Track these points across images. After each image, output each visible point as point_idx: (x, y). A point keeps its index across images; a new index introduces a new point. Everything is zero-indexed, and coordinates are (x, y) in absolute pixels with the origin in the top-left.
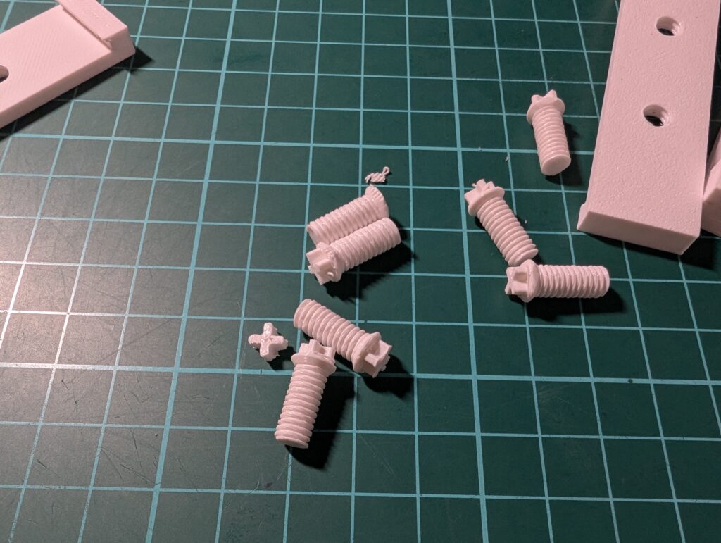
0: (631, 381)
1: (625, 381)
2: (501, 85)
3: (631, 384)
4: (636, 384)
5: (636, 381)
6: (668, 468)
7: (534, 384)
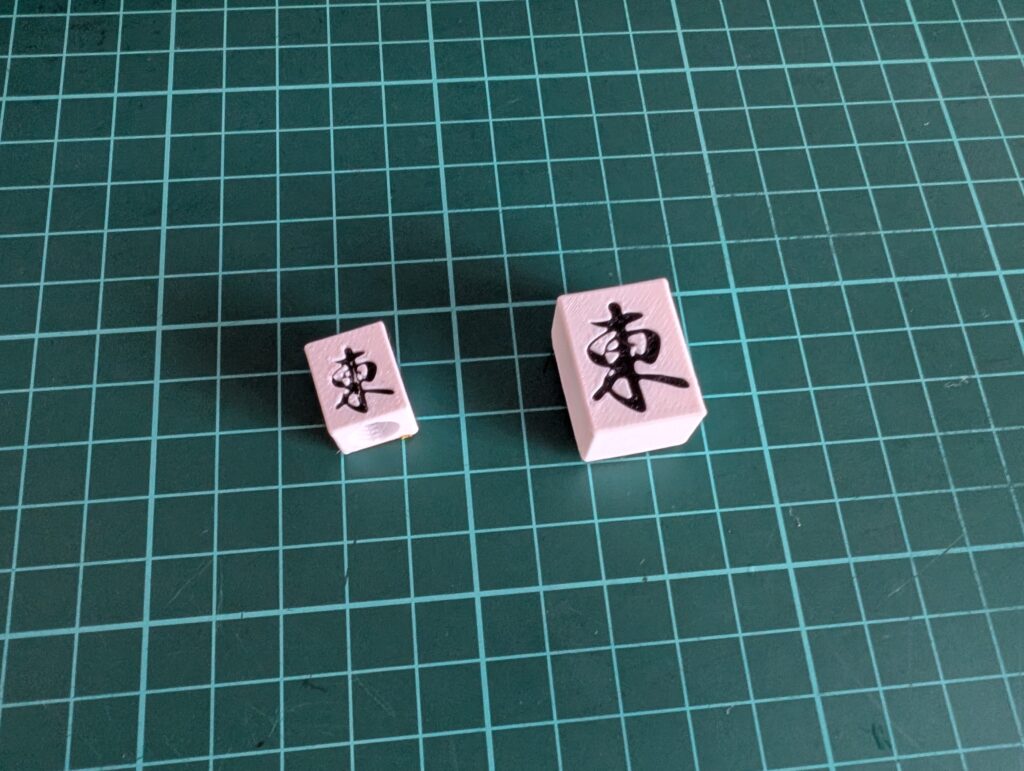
0: (645, 579)
1: (639, 580)
2: (501, 215)
3: (646, 584)
4: (652, 583)
5: (651, 578)
6: (682, 673)
7: (542, 595)
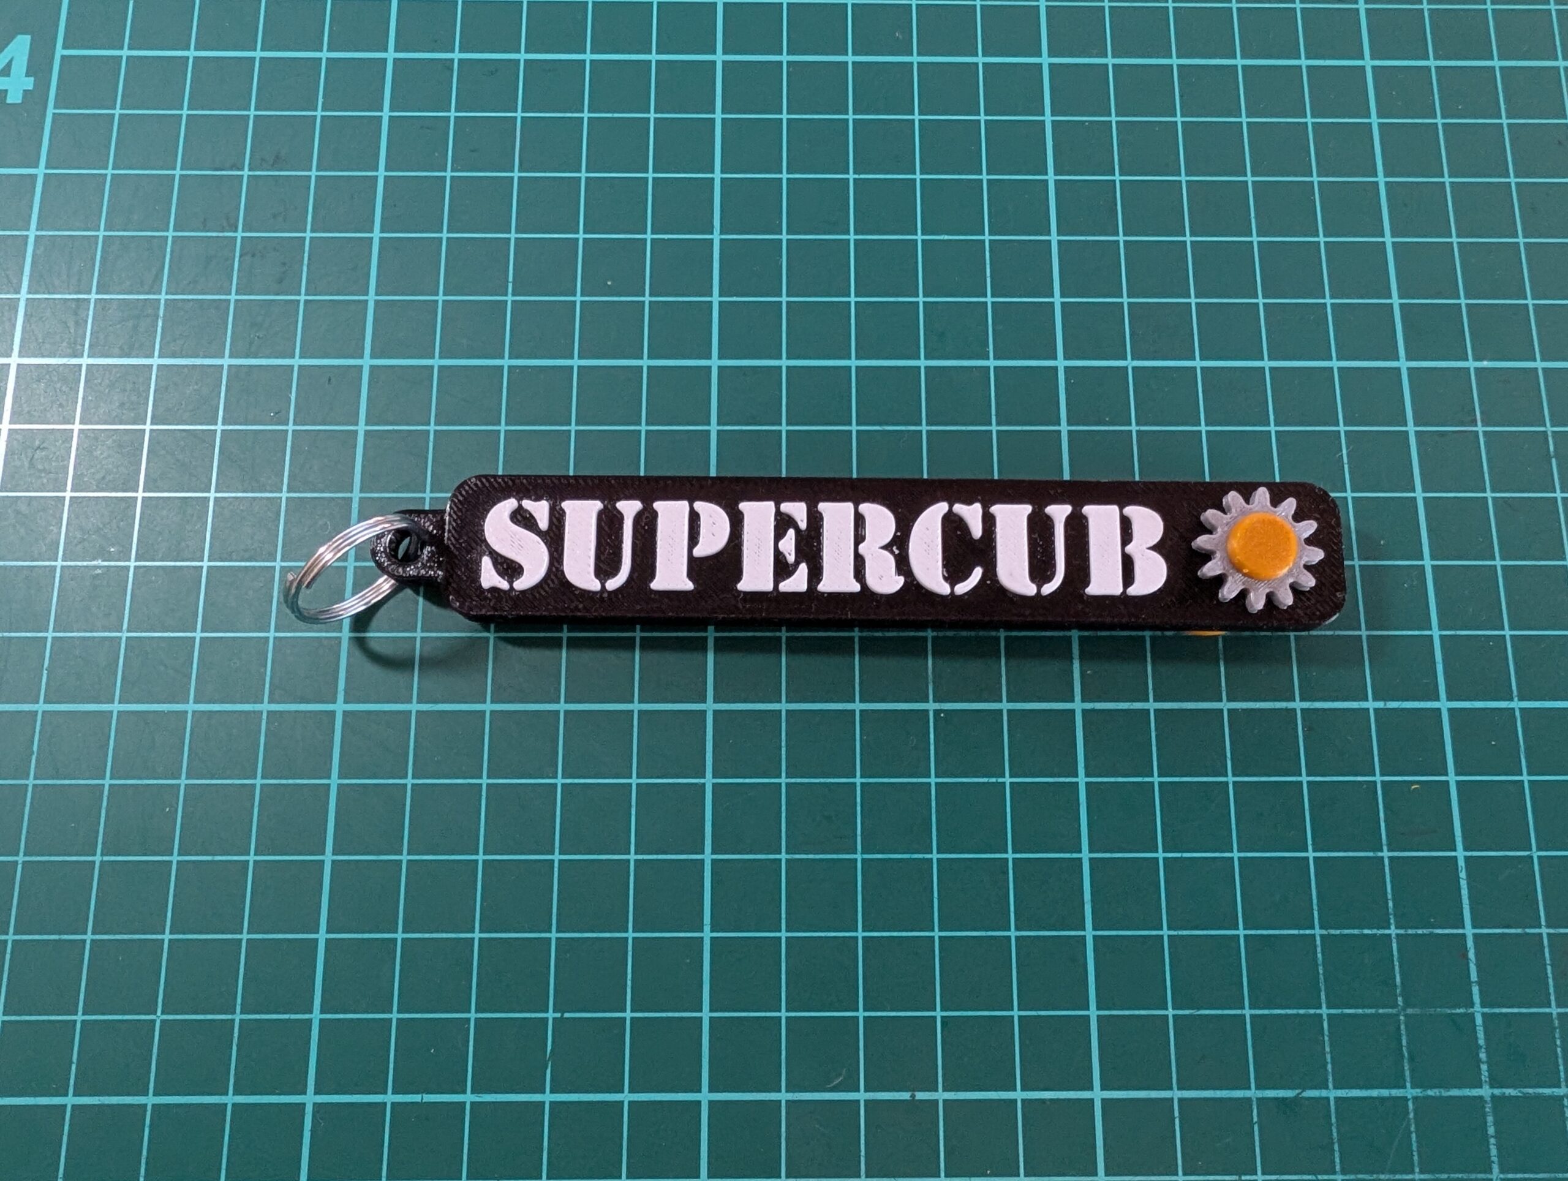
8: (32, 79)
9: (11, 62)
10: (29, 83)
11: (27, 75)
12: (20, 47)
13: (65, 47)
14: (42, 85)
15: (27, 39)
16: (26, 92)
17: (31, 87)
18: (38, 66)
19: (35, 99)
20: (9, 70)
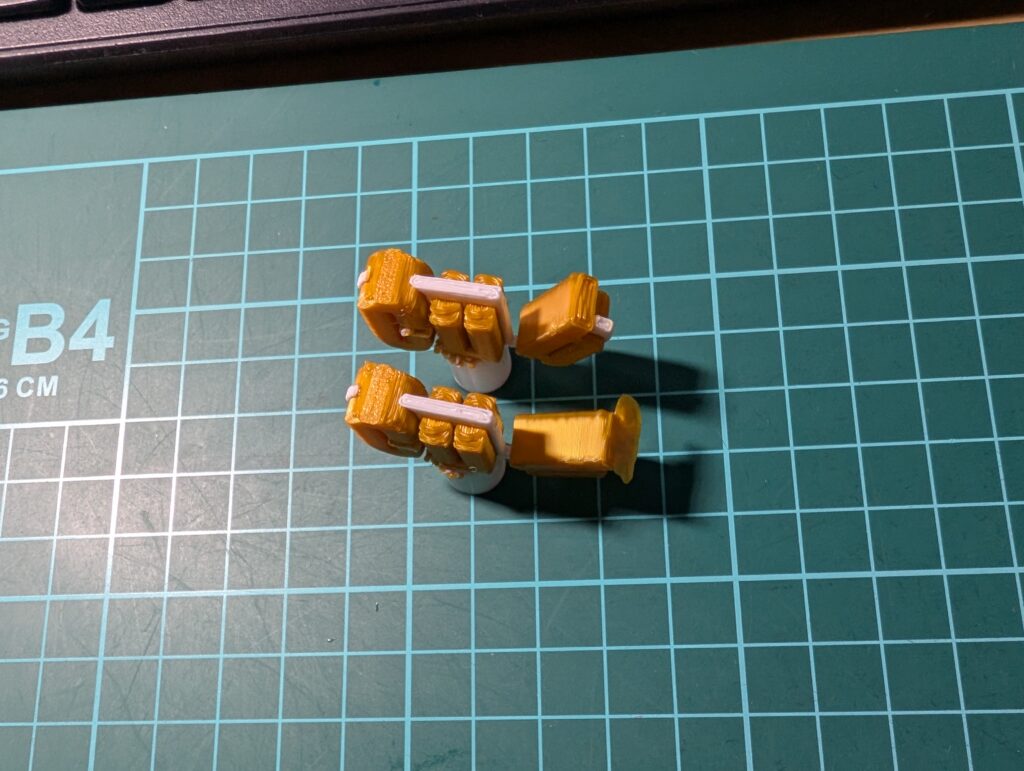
8: (113, 338)
9: (95, 323)
10: (110, 342)
11: (109, 335)
12: (102, 311)
13: (139, 307)
14: (121, 344)
15: (108, 302)
16: (108, 350)
17: (111, 346)
18: (116, 328)
19: (115, 355)
20: (94, 332)
